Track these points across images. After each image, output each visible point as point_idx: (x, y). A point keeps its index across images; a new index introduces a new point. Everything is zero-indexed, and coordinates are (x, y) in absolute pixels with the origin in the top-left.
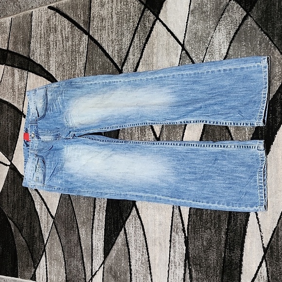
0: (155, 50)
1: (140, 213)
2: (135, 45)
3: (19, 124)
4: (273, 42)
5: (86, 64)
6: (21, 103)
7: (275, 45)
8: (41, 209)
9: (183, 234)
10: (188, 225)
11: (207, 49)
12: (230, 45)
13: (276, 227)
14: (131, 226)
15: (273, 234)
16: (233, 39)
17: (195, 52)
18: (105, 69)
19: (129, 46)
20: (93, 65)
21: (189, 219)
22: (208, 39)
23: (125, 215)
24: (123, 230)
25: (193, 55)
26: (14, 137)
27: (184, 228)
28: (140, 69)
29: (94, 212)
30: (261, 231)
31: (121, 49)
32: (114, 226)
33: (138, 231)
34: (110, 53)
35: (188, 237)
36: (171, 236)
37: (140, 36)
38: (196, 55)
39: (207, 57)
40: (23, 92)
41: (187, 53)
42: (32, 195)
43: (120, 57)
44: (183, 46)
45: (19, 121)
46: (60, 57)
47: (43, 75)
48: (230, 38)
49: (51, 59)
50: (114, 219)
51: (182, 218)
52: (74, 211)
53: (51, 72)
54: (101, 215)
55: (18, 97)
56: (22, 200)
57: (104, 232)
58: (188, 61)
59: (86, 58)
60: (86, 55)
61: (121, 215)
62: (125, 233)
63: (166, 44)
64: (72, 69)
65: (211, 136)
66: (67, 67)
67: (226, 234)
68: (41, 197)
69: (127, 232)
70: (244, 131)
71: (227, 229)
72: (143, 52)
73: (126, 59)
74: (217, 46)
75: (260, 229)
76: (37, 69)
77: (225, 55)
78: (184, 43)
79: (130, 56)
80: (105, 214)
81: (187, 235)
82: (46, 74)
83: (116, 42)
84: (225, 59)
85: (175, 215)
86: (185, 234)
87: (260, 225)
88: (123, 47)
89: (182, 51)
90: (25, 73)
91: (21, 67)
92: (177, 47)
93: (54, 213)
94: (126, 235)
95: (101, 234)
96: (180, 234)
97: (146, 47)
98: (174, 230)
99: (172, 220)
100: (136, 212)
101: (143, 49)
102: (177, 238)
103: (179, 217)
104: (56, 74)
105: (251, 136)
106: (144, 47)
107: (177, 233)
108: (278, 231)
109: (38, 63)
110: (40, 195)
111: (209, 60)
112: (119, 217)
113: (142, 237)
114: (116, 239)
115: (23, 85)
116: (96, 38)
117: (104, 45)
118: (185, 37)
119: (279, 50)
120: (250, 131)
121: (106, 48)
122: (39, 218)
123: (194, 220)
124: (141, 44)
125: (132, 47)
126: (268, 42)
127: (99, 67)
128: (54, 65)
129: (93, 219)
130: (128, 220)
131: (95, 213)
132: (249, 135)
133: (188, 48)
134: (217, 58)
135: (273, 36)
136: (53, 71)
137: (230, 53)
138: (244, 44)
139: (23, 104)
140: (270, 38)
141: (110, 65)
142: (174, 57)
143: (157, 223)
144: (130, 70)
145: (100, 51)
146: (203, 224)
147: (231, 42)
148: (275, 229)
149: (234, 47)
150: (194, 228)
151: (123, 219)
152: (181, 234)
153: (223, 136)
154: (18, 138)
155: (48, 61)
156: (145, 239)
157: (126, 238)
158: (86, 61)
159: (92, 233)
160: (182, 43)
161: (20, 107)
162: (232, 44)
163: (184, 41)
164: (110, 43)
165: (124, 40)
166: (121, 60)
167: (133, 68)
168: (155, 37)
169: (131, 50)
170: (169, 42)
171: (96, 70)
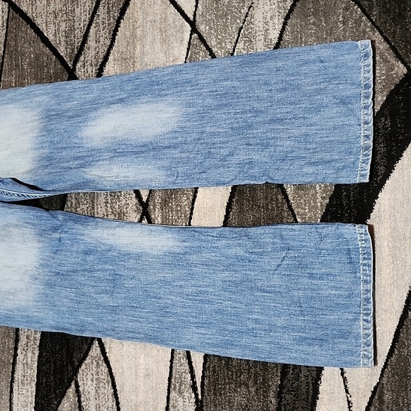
0: (139, 32)
1: (107, 351)
2: (100, 22)
4: (369, 17)
5: (3, 57)
7: (373, 23)
9: (193, 395)
10: (203, 378)
11: (240, 31)
12: (285, 24)
13: (378, 384)
14: (89, 377)
15: (372, 398)
16: (291, 10)
17: (216, 37)
18: (41, 68)
19: (87, 23)
20: (17, 59)
21: (204, 364)
22: (242, 11)
23: (77, 356)
24: (73, 386)
25: (212, 43)
27: (195, 383)
28: (110, 68)
29: (16, 349)
30: (347, 392)
31: (72, 29)
32: (55, 378)
33: (102, 389)
34: (51, 37)
35: (202, 402)
36: (168, 398)
37: (108, 4)
38: (220, 44)
39: (240, 45)
41: (201, 38)
43: (71, 45)
44: (193, 24)
48: (285, 9)
50: (55, 362)
51: (190, 363)
54: (30, 355)
57: (34, 388)
58: (202, 54)
59: (5, 46)
60: (3, 41)
61: (70, 355)
62: (77, 391)
63: (161, 19)
65: (249, 201)
67: (279, 396)
69: (81, 389)
70: (312, 192)
71: (281, 387)
72: (114, 35)
73: (81, 49)
74: (261, 24)
75: (346, 386)
77: (275, 41)
78: (194, 19)
79: (91, 42)
80: (37, 353)
81: (200, 397)
83: (62, 16)
84: (275, 48)
85: (177, 357)
86: (196, 395)
87: (345, 379)
88: (77, 25)
89: (191, 35)
92: (182, 26)
94: (79, 397)
95: (29, 394)
96: (186, 395)
97: (122, 25)
98: (175, 388)
99: (171, 367)
100: (99, 349)
101: (116, 30)
102: (181, 403)
103: (185, 361)
105: (327, 201)
106: (118, 25)
107: (180, 393)
108: (382, 392)
111: (245, 52)
112: (64, 359)
113: (111, 400)
114: (59, 403)
116: (24, 9)
117: (38, 21)
118: (196, 6)
119: (381, 33)
120: (324, 191)
121: (42, 27)
123: (213, 367)
124: (112, 20)
125: (94, 25)
126: (361, 17)
127: (29, 64)
129: (14, 364)
130: (83, 367)
131: (19, 352)
132: (323, 198)
133: (202, 28)
134: (260, 46)
135: (371, 8)
137: (286, 37)
138: (312, 21)
140: (363, 11)
141: (51, 59)
142: (176, 45)
143: (142, 373)
144: (89, 70)
145: (31, 31)
146: (232, 375)
147: (287, 18)
148: (376, 388)
149: (293, 26)
150: (215, 383)
151: (72, 363)
152: (189, 394)
153: (272, 200)
156: (118, 404)
157: (79, 401)
158: (4, 52)
159: (11, 392)
160: (192, 19)
162: (289, 21)
163: (195, 15)
164: (51, 17)
165: (77, 11)
166: (73, 50)
167: (96, 65)
168: (139, 5)
169: (92, 31)
170: (166, 17)
171: (23, 69)
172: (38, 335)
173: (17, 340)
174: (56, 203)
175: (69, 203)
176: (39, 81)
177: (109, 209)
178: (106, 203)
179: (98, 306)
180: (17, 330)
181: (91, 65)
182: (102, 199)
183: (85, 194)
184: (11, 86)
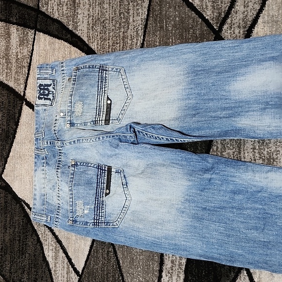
3: (17, 115)
5: (147, 20)
6: (22, 81)
8: (56, 258)
18: (187, 30)
20: (161, 21)
26: (8, 137)
28: (259, 30)
29: (161, 271)
34: (196, 3)
40: (26, 65)
42: (39, 233)
43: (218, 9)
45: (17, 111)
46: (98, 8)
47: (64, 37)
49: (79, 11)
52: (120, 267)
53: (78, 33)
54: (175, 277)
55: (17, 72)
56: (19, 240)
59: (149, 10)
60: (147, 6)
64: (120, 28)
66: (110, 26)
68: (56, 237)
73: (228, 14)
76: (53, 28)
79: (239, 7)
80: (182, 276)
82: (69, 36)
90: (30, 34)
91: (23, 23)
93: (80, 270)
100: (247, 278)
104: (88, 37)
109: (55, 17)
110: (54, 234)
115: (26, 52)
122: (51, 274)
127: (174, 26)
128: (85, 22)
131: (164, 274)
136: (82, 31)
139: (26, 83)
141: (197, 22)
144: (237, 31)
154: (14, 137)
155: (75, 15)
158: (148, 15)
161: (20, 89)
166: (220, 14)
167: (245, 27)
171: (167, 30)
172: (184, 261)
173: (162, 263)
174: (203, 147)
175: (215, 148)
176: (184, 40)
177: (257, 155)
178: (254, 149)
179: (248, 240)
180: (162, 255)
181: (239, 27)
182: (249, 146)
183: (231, 140)
184: (155, 46)
